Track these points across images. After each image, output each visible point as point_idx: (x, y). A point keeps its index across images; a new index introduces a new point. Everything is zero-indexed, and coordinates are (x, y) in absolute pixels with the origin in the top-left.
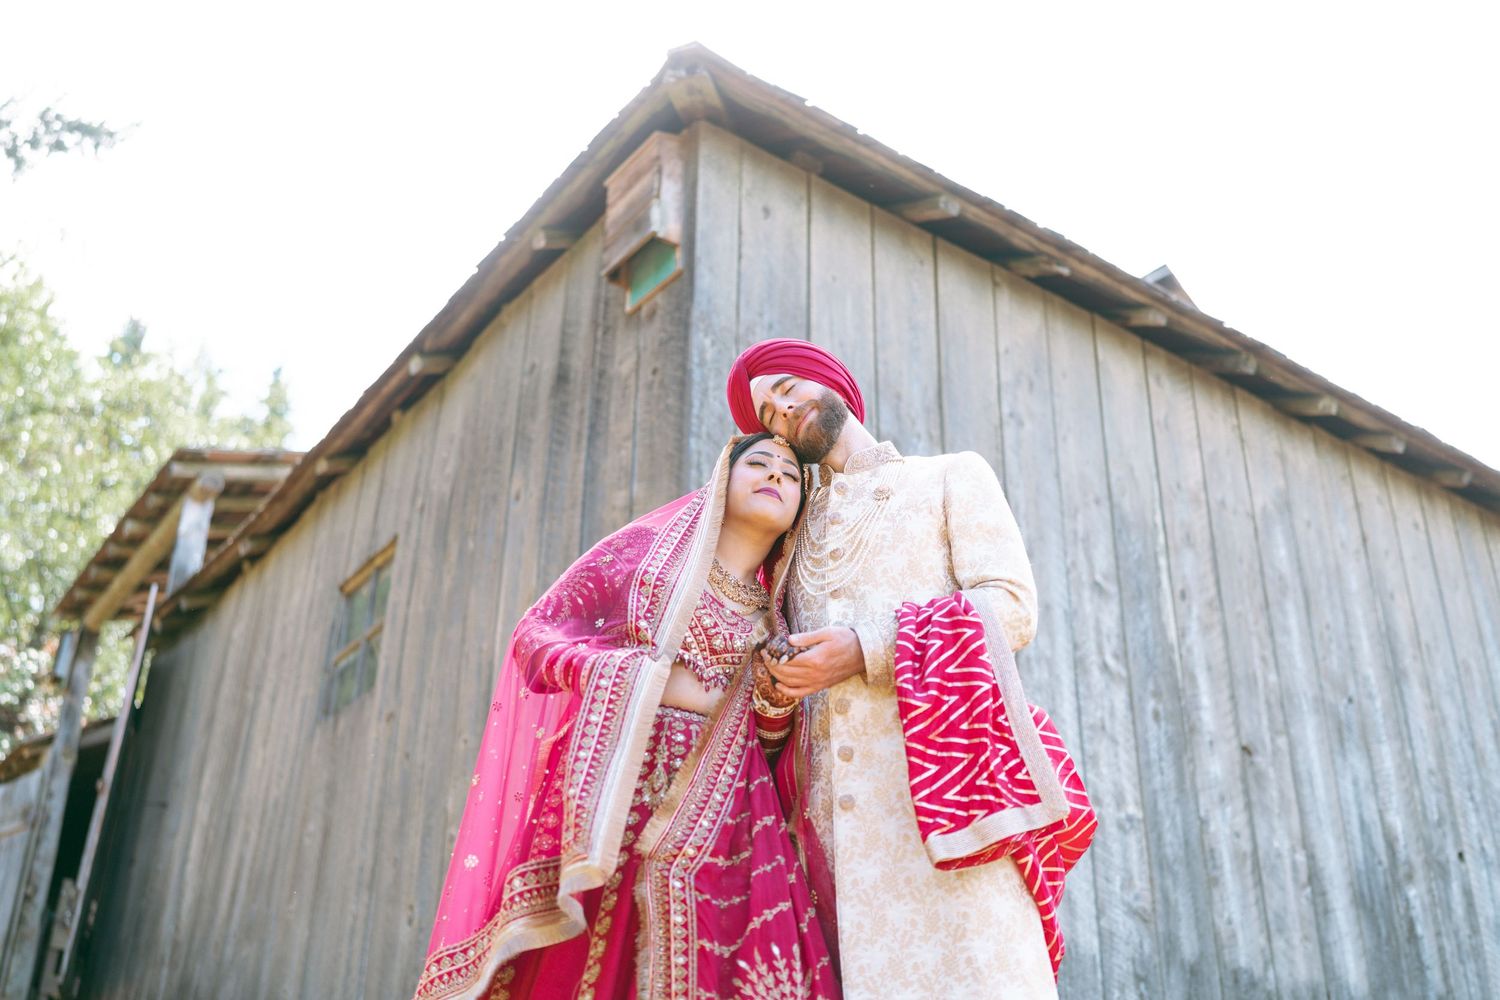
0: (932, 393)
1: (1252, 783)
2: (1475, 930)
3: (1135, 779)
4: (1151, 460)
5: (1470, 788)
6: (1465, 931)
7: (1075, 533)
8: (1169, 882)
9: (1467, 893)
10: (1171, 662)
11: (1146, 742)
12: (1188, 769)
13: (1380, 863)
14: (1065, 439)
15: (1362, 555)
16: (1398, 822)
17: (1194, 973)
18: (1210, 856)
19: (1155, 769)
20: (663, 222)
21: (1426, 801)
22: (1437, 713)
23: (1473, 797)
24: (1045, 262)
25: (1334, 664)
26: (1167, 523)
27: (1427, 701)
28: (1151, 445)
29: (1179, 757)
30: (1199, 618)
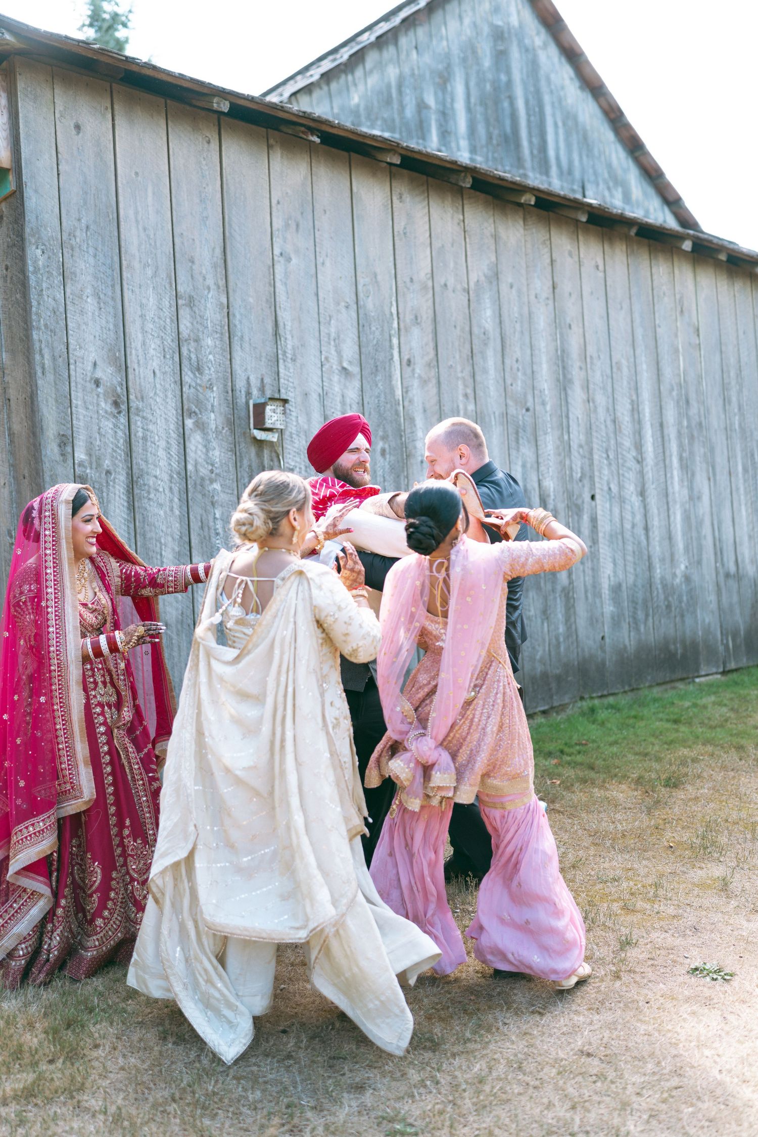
0: (218, 251)
2: (595, 542)
4: (391, 264)
5: (607, 451)
7: (329, 335)
9: (594, 520)
10: (397, 414)
14: (323, 264)
15: (551, 302)
16: (550, 484)
21: (574, 466)
22: (591, 404)
23: (608, 456)
24: (303, 132)
25: (518, 387)
26: (400, 311)
27: (585, 397)
28: (392, 252)
29: (398, 477)
30: (420, 376)
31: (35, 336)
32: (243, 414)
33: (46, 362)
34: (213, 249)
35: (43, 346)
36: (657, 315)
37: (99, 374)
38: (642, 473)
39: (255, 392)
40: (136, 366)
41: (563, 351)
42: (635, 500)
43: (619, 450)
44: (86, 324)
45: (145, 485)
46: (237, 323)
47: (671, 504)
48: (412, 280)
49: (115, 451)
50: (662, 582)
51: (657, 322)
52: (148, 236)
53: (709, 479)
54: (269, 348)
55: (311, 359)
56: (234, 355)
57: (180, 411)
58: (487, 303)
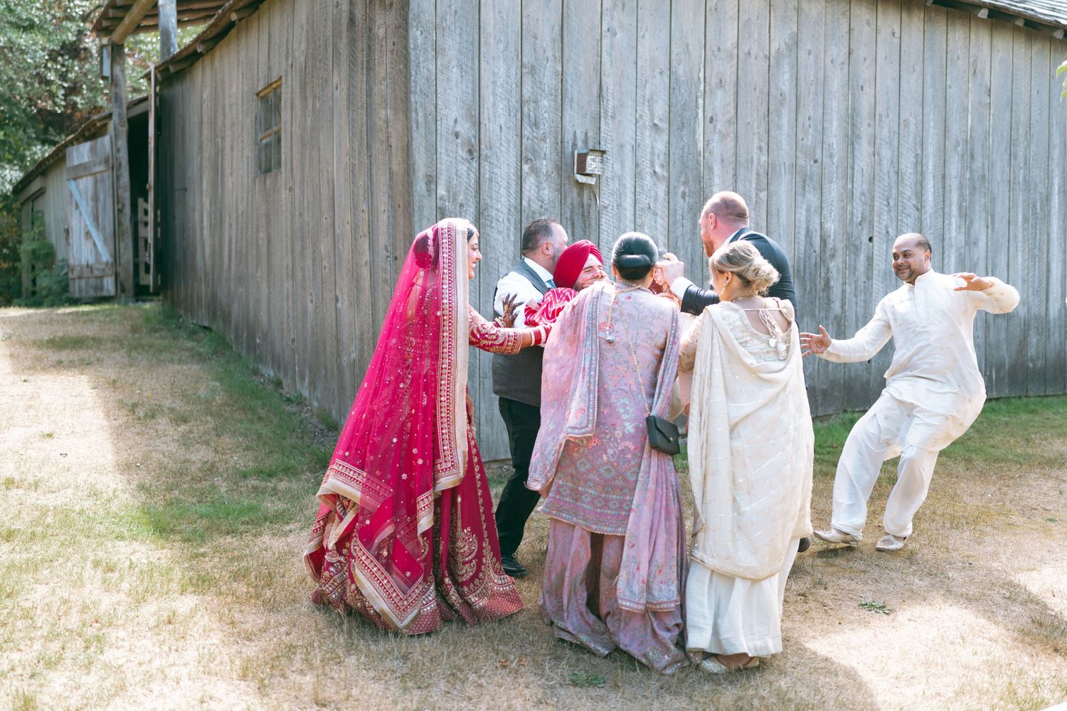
0: (557, 29)
2: (869, 278)
3: (665, 233)
5: (888, 199)
6: (863, 279)
7: (644, 97)
9: (870, 259)
10: (698, 163)
11: (675, 211)
13: (815, 252)
14: (643, 37)
15: (846, 66)
16: (831, 226)
19: (679, 225)
21: (855, 211)
22: (876, 157)
23: (889, 203)
25: (809, 141)
26: (707, 76)
27: (871, 151)
28: (703, 28)
30: (720, 131)
31: (413, 98)
32: (569, 161)
33: (420, 119)
34: (553, 27)
35: (418, 106)
36: (948, 78)
37: (458, 128)
39: (580, 144)
40: (486, 122)
41: (854, 110)
43: (900, 198)
44: (451, 89)
45: (489, 216)
46: (569, 87)
47: (946, 248)
48: (719, 49)
49: (467, 189)
51: (948, 84)
52: (502, 18)
53: (987, 227)
54: (594, 108)
55: (628, 118)
56: (565, 113)
57: (519, 158)
58: (786, 68)
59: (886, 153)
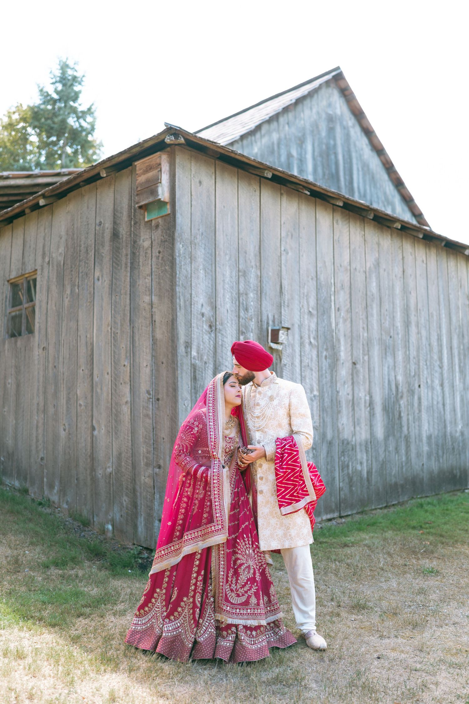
0: (257, 248)
1: (355, 375)
2: (420, 411)
3: (317, 382)
4: (332, 257)
5: (426, 361)
6: (417, 411)
7: (304, 293)
8: (325, 415)
9: (420, 399)
10: (333, 337)
11: (322, 368)
12: (334, 374)
13: (393, 394)
14: (302, 256)
15: (402, 279)
16: (400, 378)
17: (330, 443)
18: (339, 403)
19: (324, 377)
20: (163, 194)
21: (411, 369)
22: (419, 335)
23: (427, 364)
24: (301, 189)
25: (387, 324)
26: (336, 282)
27: (417, 331)
28: (332, 250)
29: (332, 371)
30: (343, 317)
31: (178, 289)
32: (265, 334)
33: (182, 303)
34: (255, 247)
35: (181, 295)
36: (450, 288)
37: (204, 310)
38: (442, 374)
39: (271, 323)
40: (220, 307)
41: (407, 306)
42: (438, 388)
43: (432, 361)
44: (200, 284)
46: (264, 286)
47: (455, 391)
48: (341, 266)
49: (208, 351)
50: (450, 435)
51: (450, 292)
52: (228, 239)
54: (278, 299)
55: (296, 306)
56: (262, 302)
57: (237, 332)
58: (374, 279)
59: (424, 333)
